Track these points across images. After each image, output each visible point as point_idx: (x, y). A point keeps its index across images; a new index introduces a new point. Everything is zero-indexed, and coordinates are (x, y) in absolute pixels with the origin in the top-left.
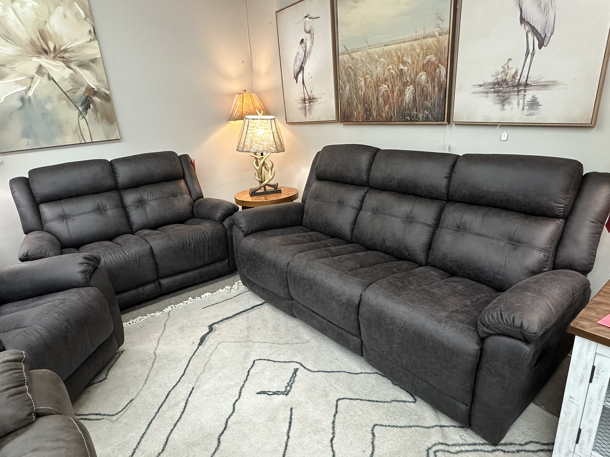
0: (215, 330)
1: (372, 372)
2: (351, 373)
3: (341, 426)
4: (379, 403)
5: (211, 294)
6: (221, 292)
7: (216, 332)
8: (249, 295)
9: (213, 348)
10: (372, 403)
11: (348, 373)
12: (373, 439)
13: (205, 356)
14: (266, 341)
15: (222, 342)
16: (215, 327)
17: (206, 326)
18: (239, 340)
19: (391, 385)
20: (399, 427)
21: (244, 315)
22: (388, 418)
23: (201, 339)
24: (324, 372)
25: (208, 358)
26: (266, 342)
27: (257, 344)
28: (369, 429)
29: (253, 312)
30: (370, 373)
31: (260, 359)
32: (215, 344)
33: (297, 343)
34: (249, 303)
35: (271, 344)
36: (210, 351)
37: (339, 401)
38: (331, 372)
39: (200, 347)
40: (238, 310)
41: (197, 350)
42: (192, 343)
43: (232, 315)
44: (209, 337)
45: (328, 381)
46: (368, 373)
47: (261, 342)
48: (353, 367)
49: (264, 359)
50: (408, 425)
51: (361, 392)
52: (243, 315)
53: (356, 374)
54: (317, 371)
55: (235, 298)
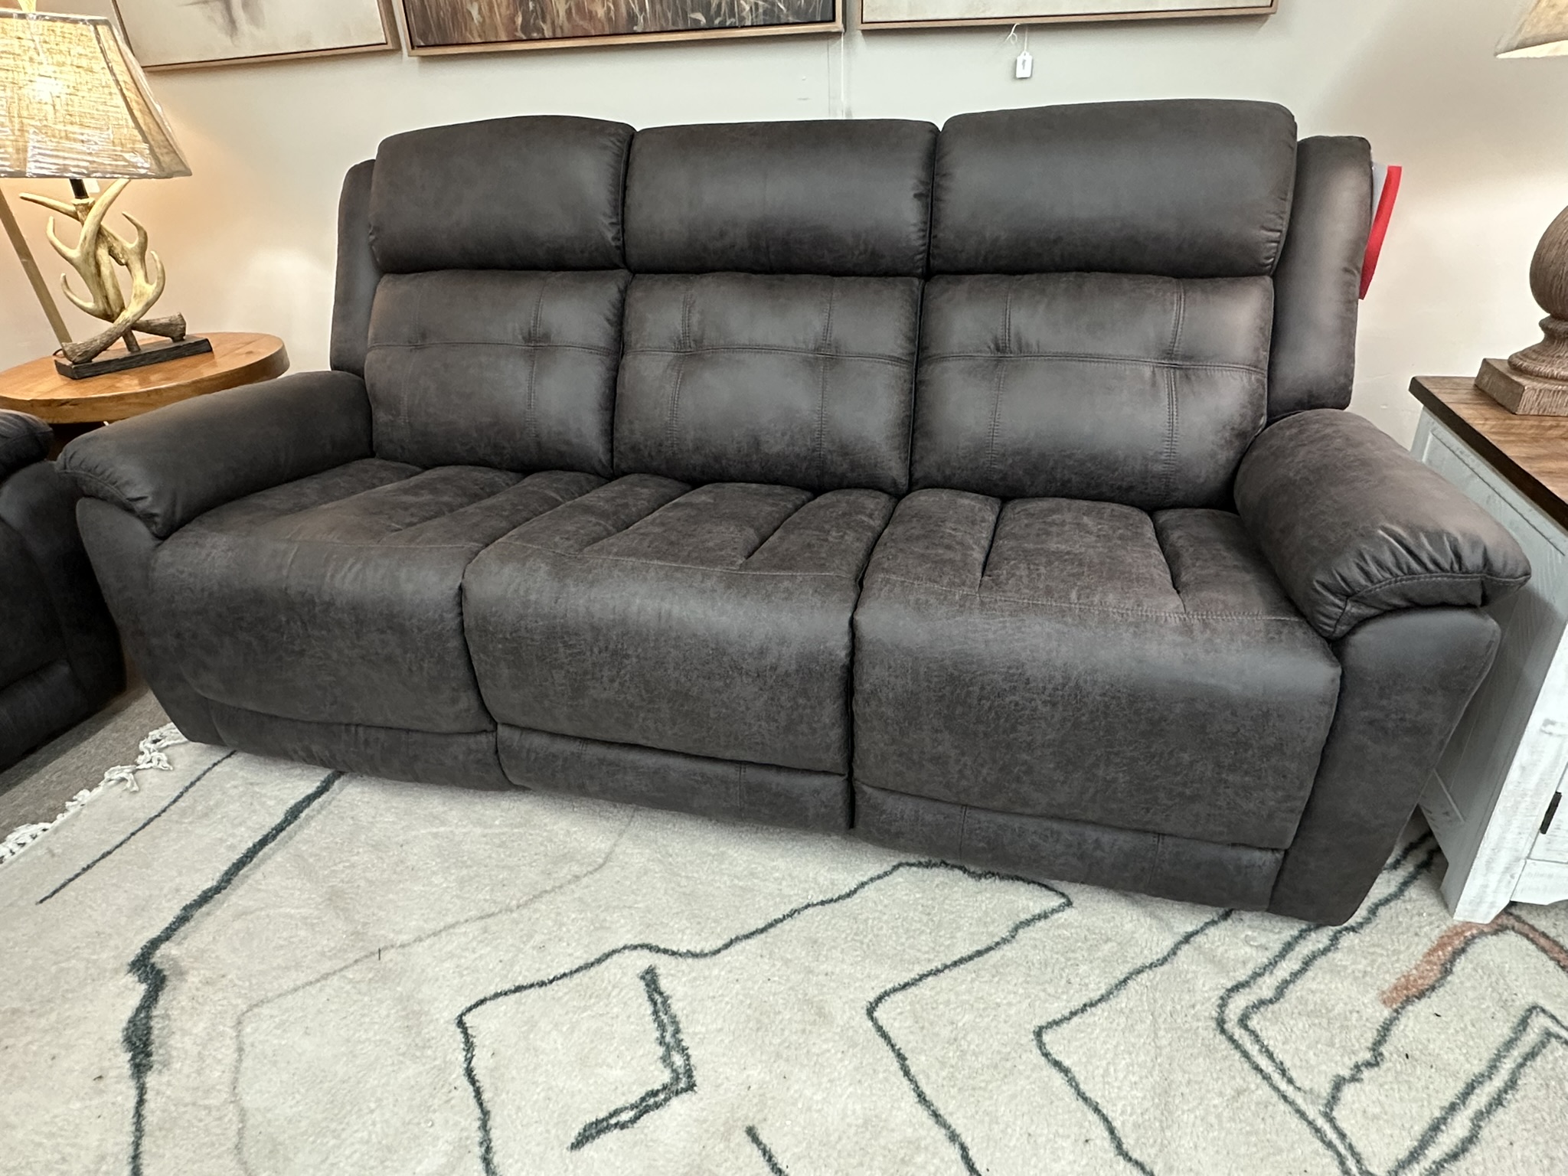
0: (181, 974)
1: (887, 867)
2: (831, 901)
3: (953, 1097)
4: (986, 956)
5: (42, 825)
6: (92, 804)
7: (193, 979)
8: (241, 774)
9: (228, 1054)
10: (970, 965)
11: (823, 903)
12: (1073, 1083)
13: (208, 1108)
14: (450, 920)
15: (250, 1009)
16: (166, 957)
17: (116, 971)
18: (327, 966)
19: (970, 883)
20: (1100, 1000)
21: (276, 857)
22: (1051, 990)
23: (128, 1040)
24: (747, 937)
25: (231, 1113)
26: (453, 926)
27: (418, 948)
28: (1035, 1055)
29: (307, 832)
30: (886, 874)
31: (482, 1002)
32: (222, 1034)
33: (577, 878)
34: (263, 804)
35: (481, 924)
36: (217, 1075)
37: (876, 1014)
38: (771, 925)
39: (151, 1080)
40: (232, 848)
41: (141, 1102)
42: (90, 1083)
43: (218, 876)
44: (166, 1017)
45: (787, 962)
46: (879, 877)
47: (435, 934)
48: (821, 880)
49: (497, 995)
50: (1114, 982)
51: (911, 947)
52: (268, 857)
53: (849, 895)
54: (727, 946)
55: (181, 803)
